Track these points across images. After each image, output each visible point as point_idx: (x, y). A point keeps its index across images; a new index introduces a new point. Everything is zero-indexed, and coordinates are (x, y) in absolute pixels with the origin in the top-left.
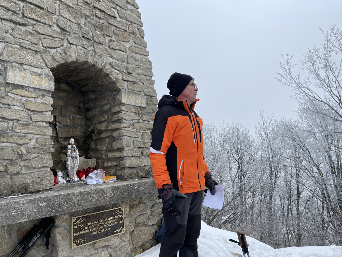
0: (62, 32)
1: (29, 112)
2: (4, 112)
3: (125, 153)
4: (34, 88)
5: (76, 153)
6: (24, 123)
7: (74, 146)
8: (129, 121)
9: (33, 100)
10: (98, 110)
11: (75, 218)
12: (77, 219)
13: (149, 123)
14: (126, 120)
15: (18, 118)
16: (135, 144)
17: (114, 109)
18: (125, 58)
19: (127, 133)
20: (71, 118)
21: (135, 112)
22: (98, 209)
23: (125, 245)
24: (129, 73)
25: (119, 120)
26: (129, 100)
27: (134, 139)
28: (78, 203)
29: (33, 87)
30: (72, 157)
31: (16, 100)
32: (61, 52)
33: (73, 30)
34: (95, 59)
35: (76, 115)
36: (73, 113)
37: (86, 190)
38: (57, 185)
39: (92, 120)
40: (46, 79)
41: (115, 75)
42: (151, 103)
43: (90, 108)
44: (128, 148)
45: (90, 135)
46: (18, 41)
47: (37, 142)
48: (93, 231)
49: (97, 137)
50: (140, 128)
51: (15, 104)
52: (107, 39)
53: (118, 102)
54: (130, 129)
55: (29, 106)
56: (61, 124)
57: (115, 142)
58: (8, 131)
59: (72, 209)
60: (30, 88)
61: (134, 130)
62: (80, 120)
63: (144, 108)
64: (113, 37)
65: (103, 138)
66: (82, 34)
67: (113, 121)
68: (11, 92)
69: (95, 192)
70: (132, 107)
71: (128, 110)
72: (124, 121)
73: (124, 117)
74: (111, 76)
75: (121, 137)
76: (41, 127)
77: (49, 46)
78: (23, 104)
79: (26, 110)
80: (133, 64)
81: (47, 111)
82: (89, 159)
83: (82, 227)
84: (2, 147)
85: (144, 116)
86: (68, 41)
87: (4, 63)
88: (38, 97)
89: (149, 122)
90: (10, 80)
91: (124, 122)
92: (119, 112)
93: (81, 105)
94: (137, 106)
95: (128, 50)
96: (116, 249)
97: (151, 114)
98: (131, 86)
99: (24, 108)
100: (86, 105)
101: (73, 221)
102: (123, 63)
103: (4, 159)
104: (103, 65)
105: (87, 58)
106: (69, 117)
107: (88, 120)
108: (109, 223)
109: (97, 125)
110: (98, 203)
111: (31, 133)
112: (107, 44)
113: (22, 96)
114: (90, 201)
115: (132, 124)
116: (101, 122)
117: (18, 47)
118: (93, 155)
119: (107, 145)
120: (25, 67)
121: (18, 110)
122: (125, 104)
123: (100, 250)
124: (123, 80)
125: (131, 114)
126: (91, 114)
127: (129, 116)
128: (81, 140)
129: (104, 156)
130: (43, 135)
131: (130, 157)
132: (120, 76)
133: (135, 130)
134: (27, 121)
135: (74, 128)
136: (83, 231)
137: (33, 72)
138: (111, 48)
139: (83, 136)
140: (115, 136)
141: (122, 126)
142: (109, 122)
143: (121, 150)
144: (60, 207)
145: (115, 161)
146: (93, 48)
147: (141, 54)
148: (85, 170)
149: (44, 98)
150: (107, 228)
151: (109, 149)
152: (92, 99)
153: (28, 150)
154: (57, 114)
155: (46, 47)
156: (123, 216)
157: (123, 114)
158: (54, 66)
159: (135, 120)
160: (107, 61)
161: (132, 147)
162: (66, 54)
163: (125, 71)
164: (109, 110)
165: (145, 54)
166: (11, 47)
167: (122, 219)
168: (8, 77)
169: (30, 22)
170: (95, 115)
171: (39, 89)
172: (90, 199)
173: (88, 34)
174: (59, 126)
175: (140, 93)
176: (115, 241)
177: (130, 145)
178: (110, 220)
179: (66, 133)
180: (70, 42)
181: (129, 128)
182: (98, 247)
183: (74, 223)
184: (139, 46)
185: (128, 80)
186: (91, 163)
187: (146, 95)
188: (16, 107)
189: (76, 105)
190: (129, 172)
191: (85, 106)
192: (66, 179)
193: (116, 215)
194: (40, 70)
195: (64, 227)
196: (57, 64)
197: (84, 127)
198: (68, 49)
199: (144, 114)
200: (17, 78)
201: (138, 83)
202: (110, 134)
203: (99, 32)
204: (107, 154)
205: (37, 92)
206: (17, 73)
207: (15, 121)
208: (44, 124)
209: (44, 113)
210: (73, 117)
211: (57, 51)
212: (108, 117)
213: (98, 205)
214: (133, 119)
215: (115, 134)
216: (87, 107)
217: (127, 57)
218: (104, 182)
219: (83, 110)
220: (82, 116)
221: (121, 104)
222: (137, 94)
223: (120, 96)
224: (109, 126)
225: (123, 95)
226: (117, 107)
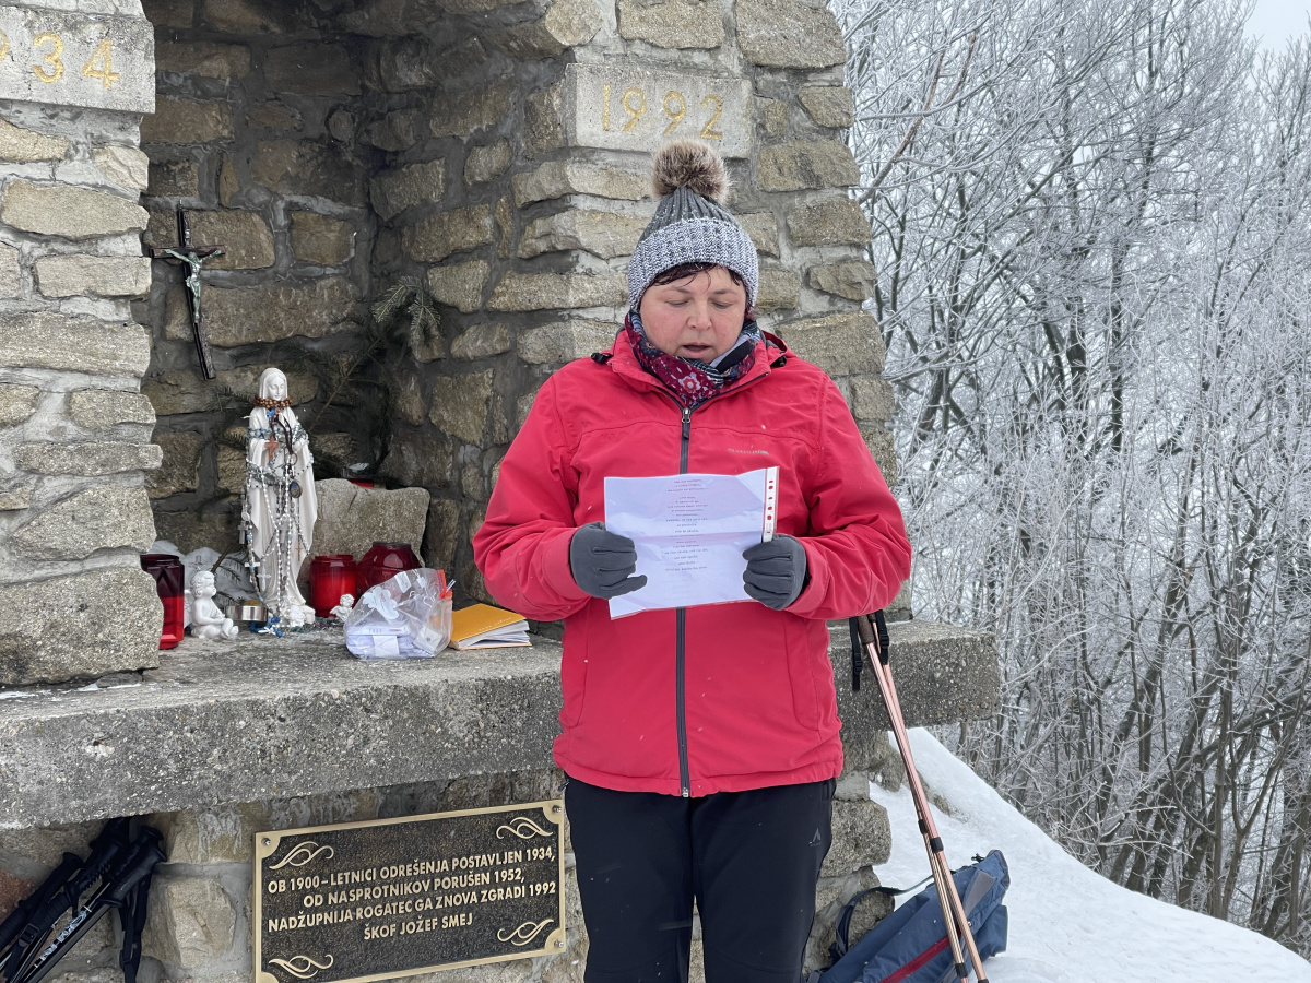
1: (27, 246)
4: (44, 107)
5: (299, 457)
7: (289, 417)
9: (41, 172)
10: (441, 170)
11: (275, 837)
12: (287, 843)
13: (775, 267)
14: (597, 256)
17: (531, 182)
20: (282, 221)
22: (407, 799)
25: (553, 252)
26: (622, 120)
28: (283, 761)
29: (39, 103)
30: (272, 481)
35: (313, 195)
36: (295, 182)
37: (324, 688)
38: (187, 642)
39: (407, 232)
40: (111, 44)
42: (799, 117)
43: (396, 153)
45: (397, 333)
47: (68, 413)
48: (374, 922)
49: (437, 354)
53: (553, 135)
55: (23, 212)
56: (216, 263)
59: (249, 786)
60: (25, 110)
62: (337, 226)
63: (737, 161)
65: (464, 364)
67: (525, 256)
69: (380, 707)
71: (615, 190)
72: (586, 261)
73: (584, 241)
76: (87, 328)
79: (10, 236)
81: (118, 235)
82: (384, 492)
83: (313, 891)
88: (68, 156)
89: (770, 261)
91: (589, 273)
92: (558, 203)
93: (344, 128)
97: (786, 201)
98: (642, 19)
100: (375, 126)
101: (263, 852)
106: (265, 213)
107: (387, 228)
108: (468, 889)
109: (436, 276)
110: (394, 766)
111: (40, 366)
114: (349, 754)
116: (456, 257)
118: (412, 461)
119: (491, 413)
122: (594, 150)
126: (400, 193)
128: (344, 360)
129: (470, 479)
130: (101, 373)
134: (17, 299)
135: (297, 287)
136: (315, 910)
137: (37, 11)
139: (358, 336)
140: (530, 356)
141: (573, 298)
142: (501, 259)
144: (184, 771)
148: (358, 558)
149: (100, 159)
150: (455, 911)
152: (408, 90)
153: (26, 456)
154: (194, 201)
156: (556, 852)
157: (579, 218)
164: (502, 182)
167: (548, 871)
170: (425, 202)
171: (70, 107)
172: (350, 741)
174: (206, 274)
175: (711, 62)
178: (476, 870)
179: (248, 316)
183: (266, 862)
186: (399, 515)
187: (758, 66)
189: (313, 132)
191: (365, 138)
192: (239, 612)
193: (511, 843)
195: (218, 878)
197: (365, 277)
202: (503, 339)
204: (486, 468)
205: (62, 125)
208: (105, 310)
209: (103, 246)
210: (291, 208)
212: (498, 227)
213: (396, 781)
215: (534, 345)
216: (376, 142)
218: (451, 648)
219: (357, 162)
220: (347, 200)
221: (567, 150)
222: (687, 68)
223: (561, 96)
224: (499, 289)
225: (580, 93)
226: (546, 167)
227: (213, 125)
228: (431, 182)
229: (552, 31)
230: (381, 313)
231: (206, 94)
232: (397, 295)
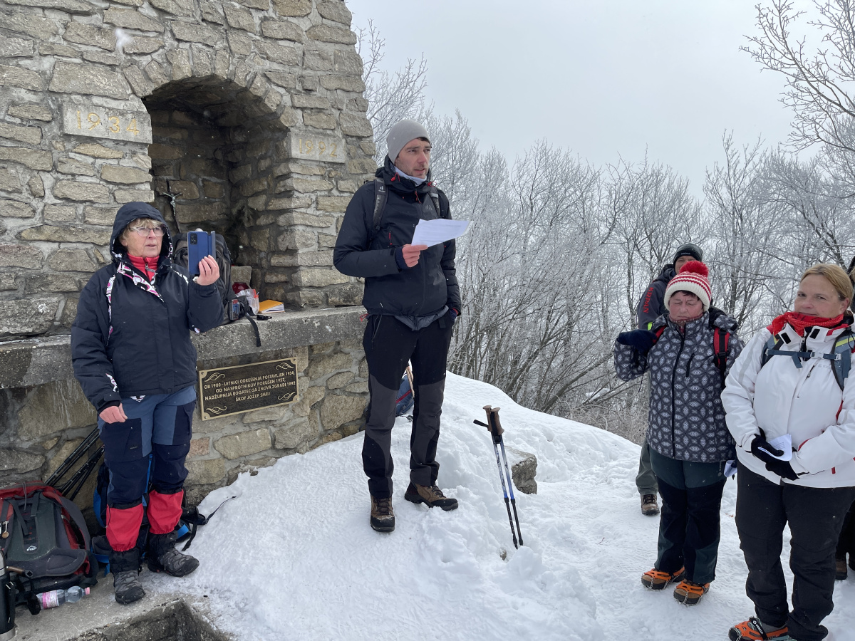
0: (160, 16)
1: (111, 186)
2: (66, 188)
3: (301, 259)
4: (114, 141)
6: (104, 206)
8: (308, 195)
9: (114, 162)
10: (250, 167)
11: (205, 372)
12: (209, 374)
14: (300, 192)
15: (92, 199)
16: (321, 241)
17: (278, 169)
18: (296, 56)
19: (304, 219)
20: (201, 184)
21: (322, 175)
22: (247, 359)
23: (303, 423)
24: (308, 91)
25: (286, 191)
26: (306, 150)
27: (320, 231)
28: (205, 348)
29: (112, 140)
31: (85, 165)
32: (160, 61)
33: (183, 9)
34: (231, 68)
35: (211, 176)
36: (204, 172)
39: (241, 187)
40: (135, 122)
41: (276, 98)
42: (360, 151)
43: (236, 163)
44: (305, 250)
45: (239, 218)
46: (77, 49)
48: (239, 396)
49: (252, 224)
50: (334, 207)
51: (84, 173)
52: (257, 17)
53: (284, 155)
54: (310, 211)
55: (109, 175)
56: (180, 197)
57: (282, 237)
58: (77, 223)
60: (107, 141)
61: (318, 213)
62: (219, 186)
63: (341, 164)
64: (271, 10)
65: (260, 227)
66: (201, 15)
67: (278, 193)
68: (74, 150)
70: (315, 163)
71: (305, 172)
72: (296, 194)
73: (296, 187)
74: (266, 102)
75: (293, 227)
77: (137, 51)
78: (98, 172)
79: (105, 183)
80: (317, 69)
81: (142, 183)
82: (238, 267)
83: (219, 388)
84: (69, 251)
85: (341, 182)
86: (173, 35)
87: (57, 96)
88: (124, 157)
90: (71, 128)
91: (298, 197)
92: (287, 176)
93: (219, 156)
94: (324, 162)
95: (305, 37)
96: (283, 427)
97: (357, 177)
98: (311, 119)
99: (101, 179)
100: (229, 155)
102: (295, 69)
103: (76, 271)
104: (248, 78)
105: (215, 68)
106: (195, 182)
107: (235, 186)
108: (268, 385)
109: (250, 200)
110: (242, 349)
112: (258, 29)
113: (95, 158)
114: (227, 345)
115: (314, 199)
116: (256, 194)
117: (78, 61)
118: (246, 258)
119: (269, 242)
120: (96, 100)
121: (91, 183)
122: (297, 159)
123: (253, 427)
124: (294, 107)
125: (313, 179)
126: (238, 175)
127: (307, 184)
128: (223, 228)
129: (264, 262)
131: (309, 267)
132: (287, 100)
133: (321, 212)
134: (108, 204)
135: (207, 205)
136: (220, 393)
137: (109, 109)
138: (266, 37)
139: (227, 219)
140: (280, 224)
141: (293, 206)
142: (270, 194)
143: (292, 252)
145: (283, 273)
146: (225, 44)
147: (337, 43)
149: (134, 158)
150: (264, 391)
151: (272, 249)
152: (239, 143)
154: (172, 178)
155: (130, 54)
156: (295, 373)
157: (294, 181)
158: (149, 92)
159: (320, 191)
160: (258, 68)
161: (315, 247)
162: (171, 64)
163: (299, 87)
164: (269, 170)
165: (346, 40)
166: (66, 63)
167: (293, 378)
168: (65, 123)
169: (96, 6)
170: (246, 178)
171: (123, 141)
172: (227, 342)
173: (215, 14)
174: (177, 201)
175: (333, 133)
176: (281, 414)
177: (309, 242)
178: (270, 379)
179: (191, 214)
180: (177, 37)
181: (309, 209)
182: (249, 421)
183: (203, 380)
184: (333, 23)
185: (305, 105)
186: (242, 274)
187: (347, 135)
188: (87, 178)
189: (210, 157)
190: (309, 296)
191: (226, 158)
193: (281, 370)
194: (123, 103)
196: (154, 86)
197: (229, 202)
198: (174, 54)
199: (342, 179)
200: (82, 124)
201: (327, 112)
202: (272, 219)
203: (240, 3)
204: (269, 259)
205: (120, 147)
206: (82, 114)
207: (88, 203)
209: (137, 187)
210: (204, 180)
211: (153, 60)
212: (269, 184)
213: (243, 353)
214: (317, 190)
215: (282, 220)
216: (230, 160)
217: (304, 54)
218: (259, 313)
219: (224, 166)
220: (222, 178)
221: (289, 159)
222: (326, 135)
223: (287, 143)
224: (270, 204)
225: (292, 141)
226: (283, 165)
227: (177, 154)
228: (248, 171)
229: (283, 122)
230: (234, 211)
231: (174, 144)
232: (238, 206)
